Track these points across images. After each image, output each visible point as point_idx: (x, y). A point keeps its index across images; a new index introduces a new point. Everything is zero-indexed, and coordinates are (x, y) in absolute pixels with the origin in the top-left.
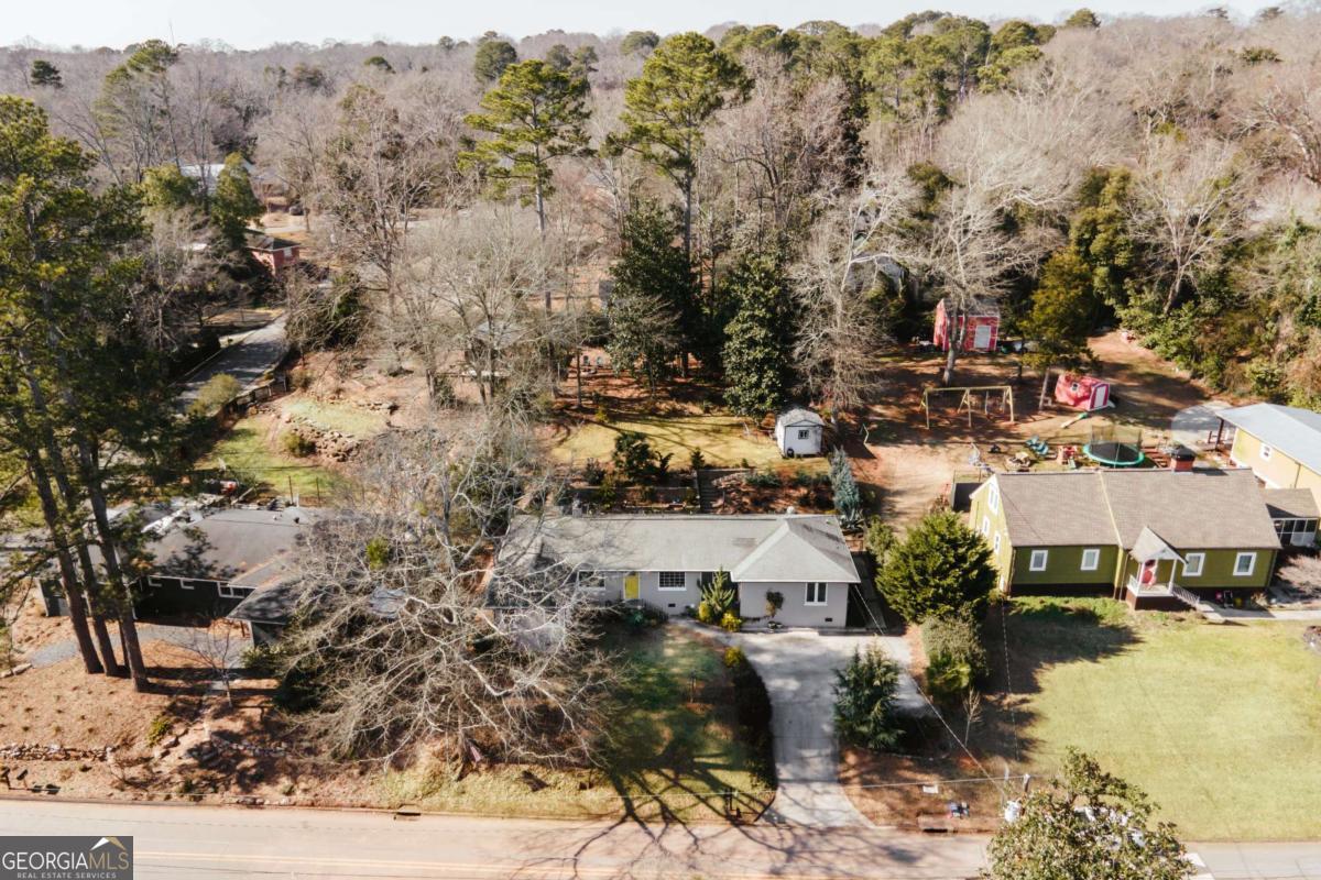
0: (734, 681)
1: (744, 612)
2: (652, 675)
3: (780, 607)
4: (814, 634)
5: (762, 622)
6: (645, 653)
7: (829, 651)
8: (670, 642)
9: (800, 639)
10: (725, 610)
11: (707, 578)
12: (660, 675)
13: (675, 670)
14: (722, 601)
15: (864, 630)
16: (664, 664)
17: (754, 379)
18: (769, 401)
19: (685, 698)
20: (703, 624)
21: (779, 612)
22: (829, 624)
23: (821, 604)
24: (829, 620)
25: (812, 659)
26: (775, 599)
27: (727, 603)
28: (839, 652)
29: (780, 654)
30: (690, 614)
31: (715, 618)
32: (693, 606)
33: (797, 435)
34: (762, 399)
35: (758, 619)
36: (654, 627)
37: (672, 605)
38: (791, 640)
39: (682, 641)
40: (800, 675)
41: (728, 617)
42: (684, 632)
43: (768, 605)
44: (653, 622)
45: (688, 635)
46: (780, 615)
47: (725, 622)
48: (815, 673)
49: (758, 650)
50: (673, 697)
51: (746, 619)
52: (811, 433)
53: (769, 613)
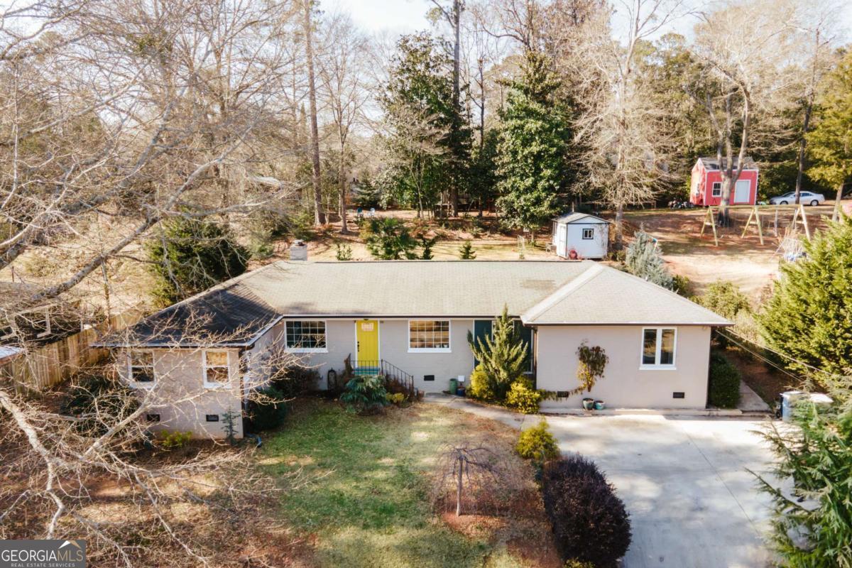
0: (538, 478)
1: (543, 382)
2: (385, 468)
3: (600, 373)
4: (658, 418)
5: (574, 399)
6: (379, 438)
7: (691, 438)
8: (424, 424)
9: (636, 423)
10: (513, 377)
11: (483, 327)
12: (400, 468)
13: (429, 460)
14: (510, 362)
15: (738, 412)
16: (409, 453)
17: (529, 182)
18: (546, 204)
19: (443, 505)
20: (478, 400)
21: (598, 381)
22: (679, 402)
23: (667, 367)
24: (679, 395)
25: (668, 450)
26: (594, 360)
27: (515, 366)
28: (709, 440)
29: (610, 443)
30: (459, 390)
31: (496, 393)
32: (461, 379)
33: (581, 234)
34: (538, 202)
35: (566, 395)
36: (398, 404)
37: (429, 378)
38: (624, 424)
39: (443, 422)
40: (655, 473)
41: (518, 388)
42: (446, 411)
43: (580, 368)
44: (399, 396)
45: (455, 416)
46: (603, 387)
47: (512, 397)
48: (681, 471)
49: (571, 437)
50: (422, 506)
51: (546, 395)
52: (596, 234)
53: (582, 384)
